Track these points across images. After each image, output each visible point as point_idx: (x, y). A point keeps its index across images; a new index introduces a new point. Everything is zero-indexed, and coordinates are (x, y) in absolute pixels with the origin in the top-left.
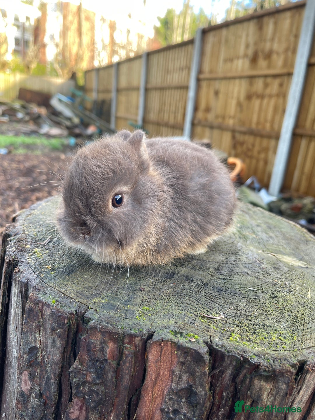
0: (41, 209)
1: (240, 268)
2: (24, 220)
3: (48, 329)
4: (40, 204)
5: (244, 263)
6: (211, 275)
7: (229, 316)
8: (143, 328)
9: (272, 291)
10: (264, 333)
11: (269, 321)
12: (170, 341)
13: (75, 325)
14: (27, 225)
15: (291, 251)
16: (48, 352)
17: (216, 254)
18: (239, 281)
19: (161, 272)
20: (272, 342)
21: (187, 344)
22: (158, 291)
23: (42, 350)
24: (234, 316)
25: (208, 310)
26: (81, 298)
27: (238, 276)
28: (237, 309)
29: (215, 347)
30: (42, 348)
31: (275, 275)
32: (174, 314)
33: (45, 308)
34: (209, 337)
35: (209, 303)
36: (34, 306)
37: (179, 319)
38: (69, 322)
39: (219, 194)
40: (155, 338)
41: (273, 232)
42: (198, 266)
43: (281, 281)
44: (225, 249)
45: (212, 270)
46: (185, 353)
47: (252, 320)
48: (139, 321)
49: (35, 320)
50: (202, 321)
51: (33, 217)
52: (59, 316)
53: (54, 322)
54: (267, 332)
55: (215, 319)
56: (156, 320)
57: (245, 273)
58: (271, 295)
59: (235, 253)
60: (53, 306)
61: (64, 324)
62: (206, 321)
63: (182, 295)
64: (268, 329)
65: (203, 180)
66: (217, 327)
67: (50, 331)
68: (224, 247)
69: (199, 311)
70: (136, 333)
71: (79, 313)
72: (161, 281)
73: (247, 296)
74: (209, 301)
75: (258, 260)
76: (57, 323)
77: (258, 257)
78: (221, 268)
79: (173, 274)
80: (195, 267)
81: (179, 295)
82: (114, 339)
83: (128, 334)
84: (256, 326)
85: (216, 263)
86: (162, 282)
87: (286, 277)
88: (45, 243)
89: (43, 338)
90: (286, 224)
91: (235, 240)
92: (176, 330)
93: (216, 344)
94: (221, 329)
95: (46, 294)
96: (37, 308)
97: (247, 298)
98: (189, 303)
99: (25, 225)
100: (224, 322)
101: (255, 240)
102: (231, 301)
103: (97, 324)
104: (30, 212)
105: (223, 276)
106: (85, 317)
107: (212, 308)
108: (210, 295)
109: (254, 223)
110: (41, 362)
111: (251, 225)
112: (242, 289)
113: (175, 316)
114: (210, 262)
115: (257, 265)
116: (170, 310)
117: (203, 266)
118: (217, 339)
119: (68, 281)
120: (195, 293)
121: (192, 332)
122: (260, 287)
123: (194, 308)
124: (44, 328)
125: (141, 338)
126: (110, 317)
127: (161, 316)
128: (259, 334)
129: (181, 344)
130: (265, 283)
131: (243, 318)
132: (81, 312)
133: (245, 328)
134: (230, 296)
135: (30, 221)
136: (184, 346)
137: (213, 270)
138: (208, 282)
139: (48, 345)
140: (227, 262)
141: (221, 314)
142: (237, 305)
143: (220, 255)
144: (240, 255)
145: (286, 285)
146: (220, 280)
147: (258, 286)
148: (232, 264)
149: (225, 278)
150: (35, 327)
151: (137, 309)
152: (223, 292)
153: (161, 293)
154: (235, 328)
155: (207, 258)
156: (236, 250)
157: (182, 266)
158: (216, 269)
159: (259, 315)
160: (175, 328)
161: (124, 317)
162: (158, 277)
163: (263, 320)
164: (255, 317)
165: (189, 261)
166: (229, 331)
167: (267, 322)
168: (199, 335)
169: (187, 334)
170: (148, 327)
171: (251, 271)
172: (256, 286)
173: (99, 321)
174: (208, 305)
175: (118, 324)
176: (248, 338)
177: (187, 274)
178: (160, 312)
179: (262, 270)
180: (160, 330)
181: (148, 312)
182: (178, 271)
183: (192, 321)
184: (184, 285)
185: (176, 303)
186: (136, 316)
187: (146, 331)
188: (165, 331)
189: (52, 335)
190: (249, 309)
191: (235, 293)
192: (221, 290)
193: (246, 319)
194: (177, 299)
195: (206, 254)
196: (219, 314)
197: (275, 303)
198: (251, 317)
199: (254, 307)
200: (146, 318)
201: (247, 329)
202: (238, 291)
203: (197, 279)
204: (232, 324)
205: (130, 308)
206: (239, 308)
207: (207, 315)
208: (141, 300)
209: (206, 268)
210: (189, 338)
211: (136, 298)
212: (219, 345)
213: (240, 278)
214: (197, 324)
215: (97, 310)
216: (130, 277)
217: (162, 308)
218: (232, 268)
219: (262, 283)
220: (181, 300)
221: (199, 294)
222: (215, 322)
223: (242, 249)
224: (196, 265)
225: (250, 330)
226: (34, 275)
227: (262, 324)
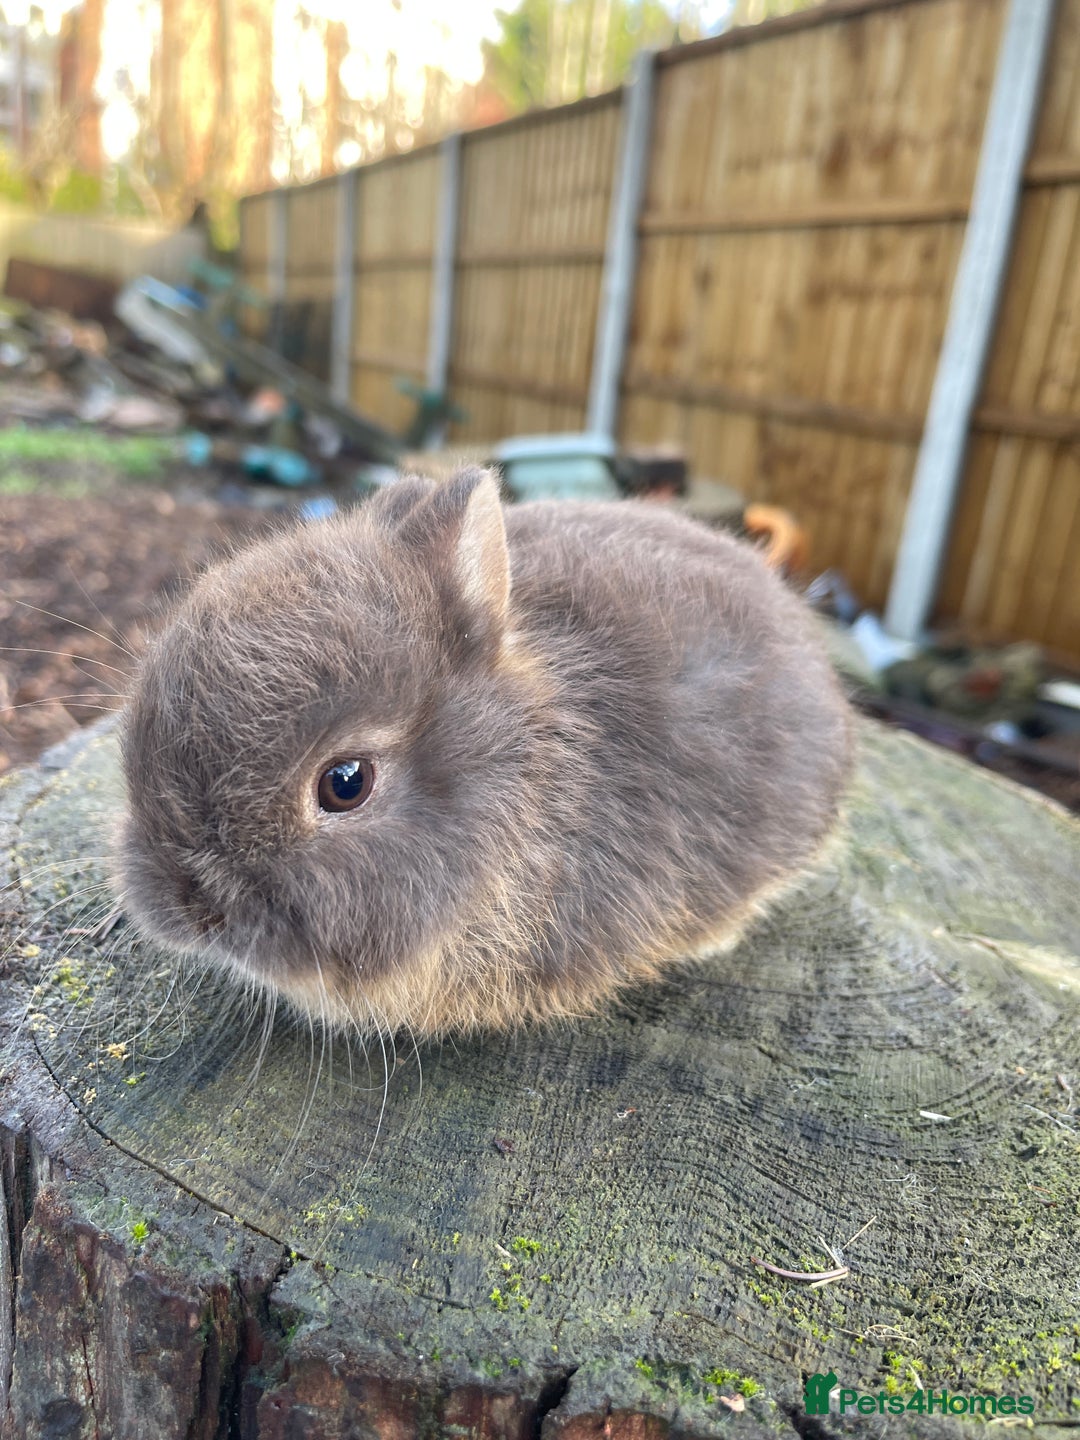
0: (86, 767)
1: (875, 1016)
2: (18, 823)
3: (120, 1343)
4: (82, 745)
5: (889, 990)
6: (770, 1055)
7: (866, 1260)
8: (522, 1352)
9: (1015, 1125)
10: (1013, 1341)
11: (1024, 1275)
12: (640, 1413)
13: (235, 1332)
14: (30, 845)
15: (1052, 924)
16: (125, 1430)
17: (776, 955)
18: (882, 1080)
19: (573, 1054)
20: (1049, 1380)
21: (712, 1425)
22: (571, 1151)
23: (100, 1417)
24: (886, 1261)
25: (780, 1235)
26: (255, 1205)
27: (874, 1057)
28: (894, 1224)
29: (828, 1428)
30: (97, 1407)
31: (1013, 1042)
32: (645, 1269)
33: (102, 1258)
34: (801, 1381)
35: (777, 1201)
36: (55, 1247)
37: (669, 1292)
38: (208, 1321)
39: (794, 727)
40: (580, 1400)
41: (971, 840)
42: (715, 1015)
43: (1038, 1072)
44: (810, 932)
45: (769, 1031)
47: (959, 1277)
48: (505, 1316)
49: (63, 1301)
50: (762, 1296)
51: (54, 807)
52: (165, 1300)
53: (142, 1321)
54: (1024, 1330)
55: (814, 1285)
56: (574, 1305)
57: (898, 1037)
58: (1015, 1142)
59: (847, 945)
60: (137, 1252)
61: (184, 1333)
62: (779, 1295)
63: (667, 1164)
64: (1026, 1317)
65: (731, 676)
66: (827, 1327)
67: (128, 1351)
68: (804, 920)
69: (746, 1245)
70: (497, 1378)
71: (250, 1282)
72: (577, 1101)
73: (922, 1155)
74: (777, 1187)
75: (939, 975)
76: (158, 1327)
77: (935, 958)
78: (804, 1017)
79: (620, 1062)
80: (703, 1019)
81: (657, 1167)
82: (401, 1407)
83: (461, 1382)
84: (979, 1303)
85: (782, 997)
86: (583, 1102)
87: (1054, 1051)
88: (103, 929)
89: (101, 1373)
90: (1011, 801)
91: (838, 884)
92: (662, 1353)
93: (834, 1415)
94: (846, 1335)
95: (107, 1190)
96: (70, 1256)
97: (925, 1162)
98: (700, 1205)
99: (21, 846)
100: (852, 1295)
101: (910, 879)
102: (864, 1183)
103: (328, 1344)
104: (40, 782)
105: (815, 1057)
106: (276, 1304)
107: (795, 1224)
108: (777, 1156)
109: (896, 801)
111: (888, 810)
112: (896, 1117)
113: (649, 1277)
114: (757, 991)
115: (936, 999)
116: (627, 1250)
117: (733, 1015)
119: (198, 1117)
120: (717, 1151)
121: (729, 1360)
122: (966, 1105)
123: (722, 1231)
124: (102, 1337)
125: (518, 1399)
126: (382, 1304)
127: (591, 1281)
128: (997, 1347)
129: (690, 1425)
130: (981, 1084)
131: (925, 1270)
132: (257, 1279)
133: (939, 1319)
134: (857, 1159)
135: (40, 826)
136: (702, 1432)
137: (775, 1030)
138: (763, 1093)
139: (121, 1400)
140: (821, 988)
141: (836, 1254)
142: (889, 1200)
143: (792, 955)
144: (868, 953)
145: (1062, 1088)
146: (805, 1078)
147: (957, 1102)
148: (842, 998)
149: (824, 1066)
150: (65, 1326)
151: (492, 1249)
152: (828, 1141)
153: (582, 1159)
154: (898, 1323)
155: (746, 972)
156: (848, 928)
157: (653, 1018)
158: (784, 1023)
159: (980, 1250)
160: (658, 1345)
161: (439, 1296)
162: (565, 1078)
163: (1003, 1275)
164: (969, 1262)
165: (678, 994)
166: (875, 1342)
167: (1017, 1281)
168: (757, 1375)
169: (708, 1371)
170: (543, 1345)
171: (920, 1026)
172: (948, 1101)
173: (336, 1328)
174: (775, 1212)
175: (416, 1336)
176: (955, 1369)
177: (677, 1057)
178: (587, 1260)
179: (959, 1021)
180: (597, 1356)
181: (536, 1264)
182: (640, 1042)
183: (723, 1300)
184: (671, 1116)
185: (649, 1209)
186: (491, 1291)
187: (535, 1368)
188: (617, 1361)
189: (137, 1367)
190: (938, 1218)
191: (874, 1144)
192: (819, 1127)
193: (936, 1275)
194: (651, 1189)
195: (739, 956)
196: (827, 1256)
197: (1036, 1184)
198: (955, 1263)
199: (956, 1208)
200: (531, 1297)
201: (946, 1324)
202: (882, 1129)
203: (718, 1082)
204: (883, 1303)
205: (464, 1249)
206: (897, 1215)
207: (776, 1265)
208: (505, 1201)
209: (746, 1024)
210: (720, 1395)
211: (483, 1194)
212: (845, 1421)
213: (883, 1062)
214: (747, 1314)
215: (324, 1266)
216: (452, 1084)
217: (591, 1238)
218: (845, 1015)
219: (971, 1085)
220: (667, 1191)
221: (736, 1156)
222: (817, 1298)
223: (869, 924)
224: (705, 1008)
225: (958, 1327)
226: (56, 1094)
227: (1000, 1296)
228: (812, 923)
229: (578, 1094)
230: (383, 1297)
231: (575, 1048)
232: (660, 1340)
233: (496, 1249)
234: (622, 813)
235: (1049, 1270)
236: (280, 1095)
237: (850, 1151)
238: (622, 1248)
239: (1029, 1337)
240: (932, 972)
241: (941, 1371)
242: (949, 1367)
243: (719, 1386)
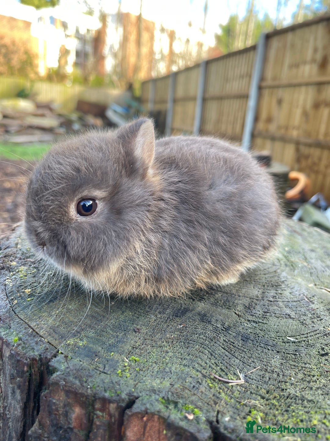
1: (280, 307)
3: (8, 375)
5: (287, 300)
6: (238, 315)
8: (122, 390)
9: (322, 345)
10: (301, 413)
11: (311, 392)
12: (157, 415)
13: (38, 374)
16: (9, 404)
17: (249, 286)
18: (276, 326)
21: (180, 422)
22: (159, 334)
23: (4, 400)
24: (259, 380)
25: (223, 368)
26: (53, 337)
27: (276, 319)
28: (266, 370)
29: (222, 430)
30: (3, 397)
32: (172, 371)
33: (5, 347)
34: (216, 413)
35: (226, 357)
37: (178, 379)
38: (30, 369)
40: (137, 407)
42: (223, 301)
44: (264, 280)
45: (240, 308)
46: (177, 434)
47: (286, 389)
48: (120, 378)
50: (211, 385)
52: (18, 361)
53: (13, 368)
54: (306, 410)
55: (230, 384)
56: (144, 378)
57: (286, 315)
58: (320, 351)
59: (276, 286)
60: (13, 346)
61: (23, 372)
63: (190, 342)
64: (308, 406)
65: (230, 189)
66: (231, 398)
67: (9, 377)
68: (263, 277)
69: (210, 369)
70: (112, 396)
71: (44, 358)
73: (284, 351)
74: (227, 353)
75: (307, 298)
76: (16, 370)
77: (307, 293)
78: (254, 305)
79: (185, 311)
80: (218, 302)
81: (187, 342)
82: (81, 402)
83: (100, 396)
84: (291, 399)
85: (248, 299)
86: (168, 321)
88: (36, 260)
89: (4, 385)
91: (279, 268)
92: (169, 396)
93: (225, 426)
94: (237, 401)
95: (10, 328)
97: (284, 353)
98: (198, 355)
100: (244, 389)
101: (305, 269)
102: (259, 356)
103: (61, 379)
105: (254, 317)
106: (50, 366)
107: (230, 365)
108: (230, 344)
109: (307, 247)
110: (3, 413)
111: (303, 249)
112: (278, 338)
113: (173, 374)
114: (239, 296)
115: (303, 305)
116: (168, 365)
117: (229, 302)
118: (227, 419)
119: (45, 311)
120: (210, 340)
121: (192, 402)
122: (305, 337)
123: (203, 364)
124: (4, 373)
125: (118, 405)
126: (82, 369)
127: (153, 372)
128: (294, 414)
129: (173, 421)
130: (313, 332)
131: (273, 385)
132: (46, 358)
133: (274, 402)
134: (259, 348)
136: (176, 424)
137: (242, 308)
138: (232, 325)
139: (8, 394)
140: (263, 297)
141: (241, 376)
142: (267, 362)
143: (255, 287)
144: (283, 289)
146: (248, 323)
147: (302, 336)
148: (269, 301)
149: (257, 320)
151: (123, 358)
152: (250, 342)
153: (162, 337)
154: (258, 400)
155: (237, 290)
156: (278, 281)
157: (201, 300)
158: (246, 306)
159: (297, 382)
160: (168, 394)
161: (101, 370)
162: (165, 314)
163: (303, 391)
164: (292, 385)
165: (212, 294)
166: (248, 405)
167: (308, 394)
168: (201, 409)
169: (184, 405)
170: (130, 388)
171: (295, 312)
172: (299, 336)
173: (65, 374)
174: (224, 360)
175: (89, 380)
176: (275, 419)
177: (205, 312)
178: (153, 366)
179: (311, 312)
180: (147, 395)
181: (136, 365)
182: (193, 306)
183: (196, 384)
184: (197, 328)
185: (180, 354)
186: (118, 371)
187: (125, 395)
188: (153, 397)
189: (11, 384)
190: (283, 370)
191: (267, 345)
192: (248, 338)
193: (277, 388)
194: (183, 348)
195: (236, 285)
196: (238, 376)
197: (325, 364)
198: (286, 385)
199: (292, 368)
200: (131, 374)
201: (277, 404)
202: (271, 341)
203: (217, 320)
204: (254, 393)
205: (113, 357)
206: (269, 367)
207: (219, 376)
208: (132, 346)
209: (232, 305)
210: (185, 413)
211: (125, 343)
212: (229, 429)
213: (278, 321)
214: (203, 389)
215: (68, 357)
216: (127, 311)
217: (157, 360)
218: (268, 306)
219: (309, 331)
220: (188, 350)
221: (216, 343)
222: (230, 388)
223: (286, 281)
224: (220, 299)
225: (280, 406)
226: (6, 300)
227: (300, 398)
228: (266, 278)
229: (168, 319)
230: (82, 367)
231: (171, 306)
232: (170, 393)
233: (124, 359)
234: (185, 228)
235: (322, 392)
236: (72, 308)
237: (257, 346)
238: (167, 364)
239: (308, 412)
240: (304, 297)
241: (270, 418)
242: (273, 418)
243: (186, 410)
